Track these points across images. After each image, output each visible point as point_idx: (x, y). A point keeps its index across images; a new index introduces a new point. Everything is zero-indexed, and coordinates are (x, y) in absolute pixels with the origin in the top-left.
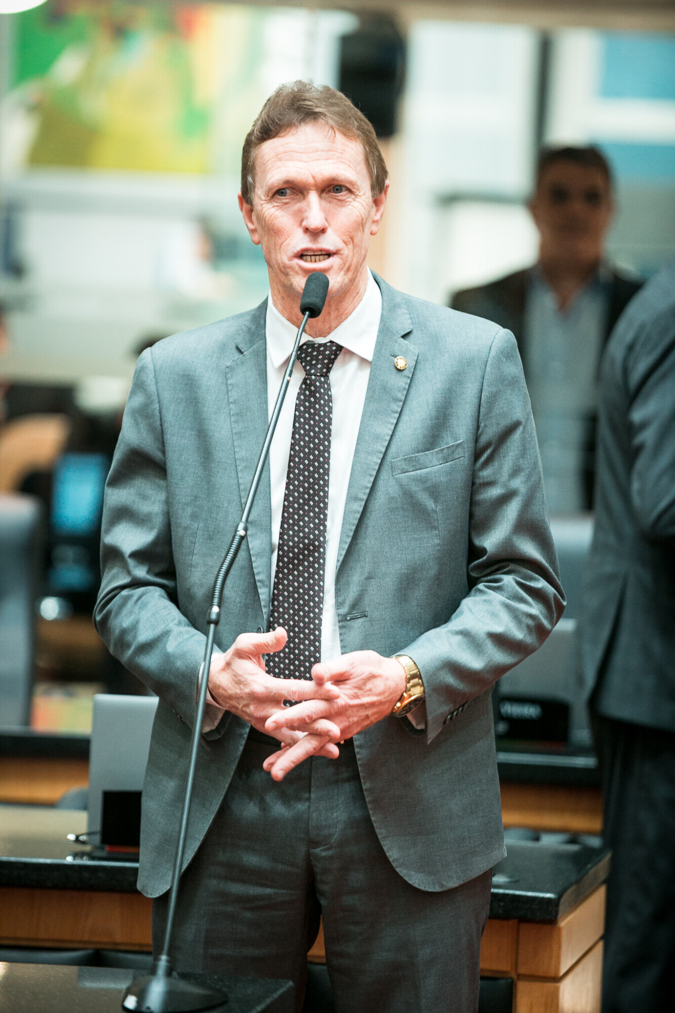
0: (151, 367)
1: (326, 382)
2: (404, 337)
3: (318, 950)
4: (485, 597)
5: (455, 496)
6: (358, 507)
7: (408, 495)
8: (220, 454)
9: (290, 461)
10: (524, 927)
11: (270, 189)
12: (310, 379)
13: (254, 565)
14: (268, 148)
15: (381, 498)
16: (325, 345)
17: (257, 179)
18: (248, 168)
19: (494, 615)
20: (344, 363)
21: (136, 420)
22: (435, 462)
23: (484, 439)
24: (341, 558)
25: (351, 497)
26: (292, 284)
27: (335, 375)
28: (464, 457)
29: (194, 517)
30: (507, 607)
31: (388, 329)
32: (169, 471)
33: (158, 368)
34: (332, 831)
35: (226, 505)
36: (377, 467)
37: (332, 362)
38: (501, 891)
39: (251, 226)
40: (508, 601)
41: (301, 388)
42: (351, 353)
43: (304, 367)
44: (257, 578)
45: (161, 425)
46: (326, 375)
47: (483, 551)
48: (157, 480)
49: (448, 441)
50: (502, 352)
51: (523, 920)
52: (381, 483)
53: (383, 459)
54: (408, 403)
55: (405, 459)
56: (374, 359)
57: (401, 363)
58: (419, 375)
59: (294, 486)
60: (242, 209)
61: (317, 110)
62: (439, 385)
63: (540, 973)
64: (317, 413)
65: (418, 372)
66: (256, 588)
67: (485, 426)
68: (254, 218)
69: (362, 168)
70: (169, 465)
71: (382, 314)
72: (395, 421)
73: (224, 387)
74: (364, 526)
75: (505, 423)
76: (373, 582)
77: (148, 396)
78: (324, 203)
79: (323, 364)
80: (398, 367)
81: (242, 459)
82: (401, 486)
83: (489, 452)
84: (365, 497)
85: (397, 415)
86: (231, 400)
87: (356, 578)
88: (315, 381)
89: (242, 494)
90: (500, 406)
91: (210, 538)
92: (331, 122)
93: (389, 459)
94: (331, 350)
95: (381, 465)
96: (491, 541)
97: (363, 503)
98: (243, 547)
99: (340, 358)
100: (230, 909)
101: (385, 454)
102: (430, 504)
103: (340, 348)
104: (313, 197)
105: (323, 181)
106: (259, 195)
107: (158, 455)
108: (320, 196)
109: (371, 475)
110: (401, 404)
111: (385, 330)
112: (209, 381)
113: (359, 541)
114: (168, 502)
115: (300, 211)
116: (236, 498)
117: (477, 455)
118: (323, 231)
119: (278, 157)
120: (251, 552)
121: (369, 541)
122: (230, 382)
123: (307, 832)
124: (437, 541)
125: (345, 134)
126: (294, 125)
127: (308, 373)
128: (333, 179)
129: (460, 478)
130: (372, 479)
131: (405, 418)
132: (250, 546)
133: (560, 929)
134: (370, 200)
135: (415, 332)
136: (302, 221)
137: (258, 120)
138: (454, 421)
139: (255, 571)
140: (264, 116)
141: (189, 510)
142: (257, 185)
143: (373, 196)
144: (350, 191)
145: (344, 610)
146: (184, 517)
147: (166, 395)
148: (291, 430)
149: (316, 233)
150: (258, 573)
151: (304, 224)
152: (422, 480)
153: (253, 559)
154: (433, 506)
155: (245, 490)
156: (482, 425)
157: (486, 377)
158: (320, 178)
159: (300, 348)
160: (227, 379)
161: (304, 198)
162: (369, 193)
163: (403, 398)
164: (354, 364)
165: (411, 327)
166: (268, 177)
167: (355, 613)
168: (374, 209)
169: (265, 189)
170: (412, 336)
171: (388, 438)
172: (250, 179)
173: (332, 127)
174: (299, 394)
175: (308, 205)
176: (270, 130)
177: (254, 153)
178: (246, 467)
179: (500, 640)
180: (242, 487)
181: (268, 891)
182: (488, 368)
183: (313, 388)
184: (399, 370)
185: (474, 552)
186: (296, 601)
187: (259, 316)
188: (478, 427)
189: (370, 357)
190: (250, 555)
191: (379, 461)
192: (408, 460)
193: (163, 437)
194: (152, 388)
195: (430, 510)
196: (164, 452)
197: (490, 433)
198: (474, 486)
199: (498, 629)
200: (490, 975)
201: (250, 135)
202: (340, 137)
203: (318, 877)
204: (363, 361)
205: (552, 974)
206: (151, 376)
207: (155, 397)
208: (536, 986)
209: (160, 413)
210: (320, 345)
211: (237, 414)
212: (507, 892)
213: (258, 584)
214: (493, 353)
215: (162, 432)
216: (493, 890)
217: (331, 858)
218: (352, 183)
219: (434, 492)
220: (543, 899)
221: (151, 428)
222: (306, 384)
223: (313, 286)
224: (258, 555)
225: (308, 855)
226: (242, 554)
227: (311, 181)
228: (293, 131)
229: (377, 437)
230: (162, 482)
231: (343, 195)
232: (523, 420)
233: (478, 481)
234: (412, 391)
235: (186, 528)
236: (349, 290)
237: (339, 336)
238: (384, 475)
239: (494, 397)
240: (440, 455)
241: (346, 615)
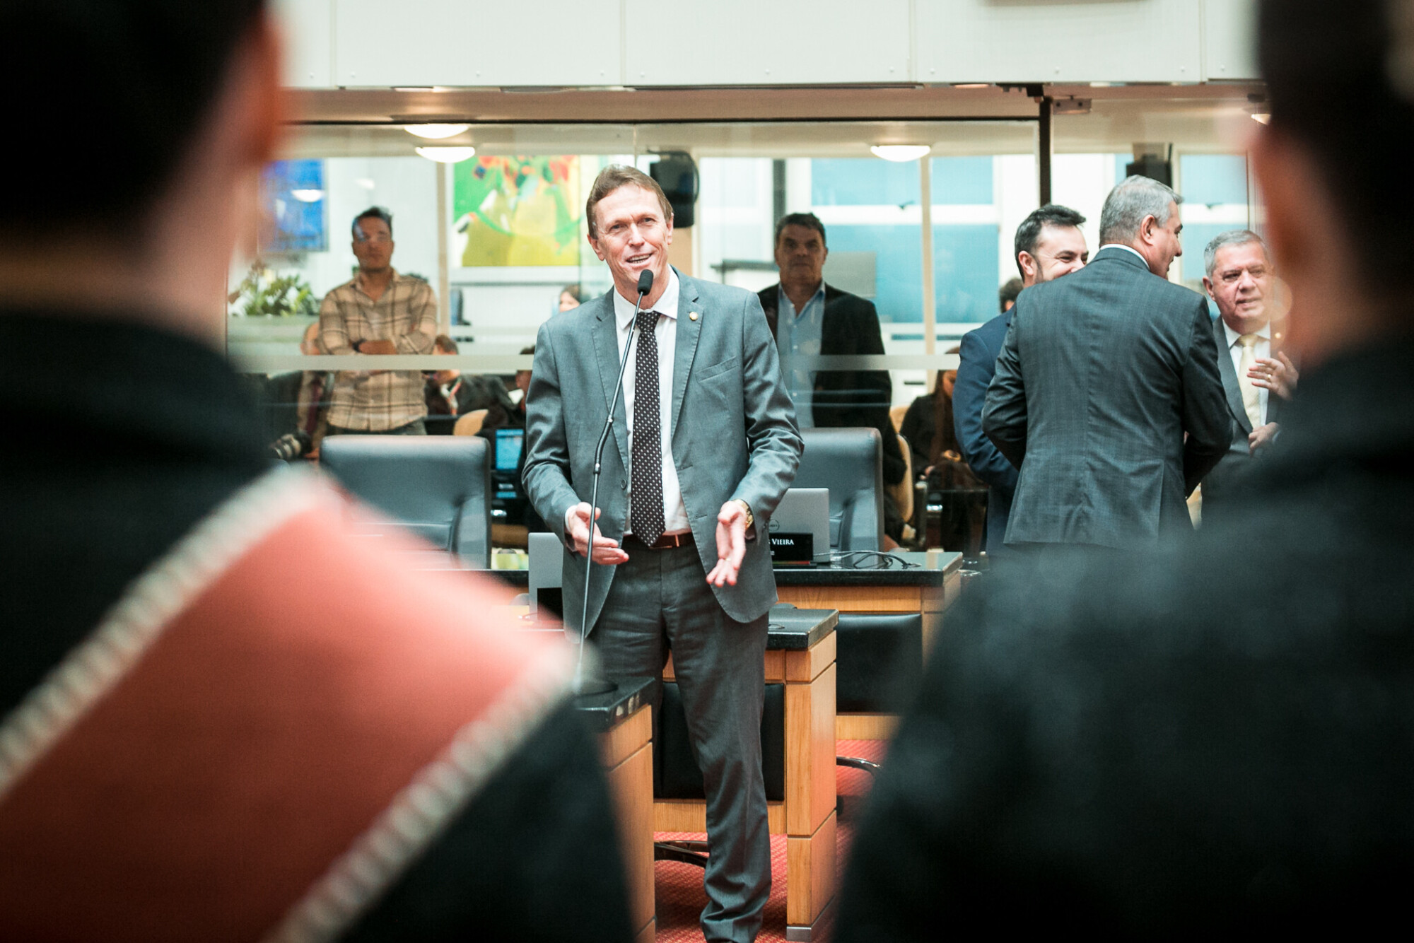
0: (547, 332)
1: (653, 335)
2: (694, 301)
3: (668, 673)
4: (764, 454)
5: (735, 389)
6: (679, 403)
7: (707, 392)
8: (593, 380)
9: (636, 382)
10: (788, 653)
11: (607, 227)
12: (644, 334)
13: (618, 443)
14: (603, 203)
15: (692, 395)
16: (650, 314)
17: (598, 222)
18: (591, 217)
19: (773, 463)
20: (663, 322)
21: (540, 364)
22: (721, 371)
23: (747, 354)
24: (673, 434)
25: (675, 398)
26: (628, 278)
27: (657, 330)
28: (737, 365)
29: (578, 417)
30: (779, 456)
31: (684, 298)
32: (562, 392)
33: (551, 331)
34: (675, 597)
35: (598, 409)
36: (687, 378)
37: (655, 323)
38: (774, 633)
39: (598, 251)
40: (778, 453)
41: (639, 340)
42: (665, 316)
43: (640, 328)
44: (620, 451)
45: (556, 365)
46: (653, 331)
47: (754, 421)
48: (556, 397)
49: (727, 358)
50: (753, 303)
51: (789, 649)
52: (690, 387)
53: (690, 373)
54: (701, 338)
55: (703, 372)
56: (678, 317)
57: (694, 316)
58: (705, 322)
59: (639, 397)
60: (590, 242)
61: (628, 177)
62: (718, 326)
63: (800, 679)
64: (649, 353)
65: (705, 320)
66: (619, 457)
67: (748, 347)
68: (599, 246)
69: (658, 206)
70: (561, 387)
71: (680, 290)
72: (694, 350)
73: (591, 341)
74: (683, 414)
75: (759, 344)
76: (693, 445)
77: (547, 349)
78: (640, 229)
79: (650, 324)
80: (693, 319)
81: (606, 382)
82: (703, 387)
83: (750, 362)
84: (682, 396)
85: (695, 347)
86: (597, 348)
87: (684, 443)
88: (647, 335)
89: (608, 402)
90: (755, 334)
91: (589, 429)
92: (637, 182)
93: (694, 373)
94: (654, 316)
95: (689, 377)
96: (757, 415)
97: (682, 400)
98: (610, 433)
99: (660, 319)
100: (617, 646)
101: (691, 369)
102: (722, 396)
103: (659, 314)
104: (633, 226)
105: (639, 217)
106: (601, 232)
107: (554, 383)
108: (637, 226)
109: (684, 383)
110: (697, 340)
111: (682, 299)
112: (583, 340)
113: (682, 423)
114: (562, 410)
115: (627, 236)
116: (604, 405)
117: (744, 363)
118: (643, 244)
119: (610, 208)
120: (616, 436)
121: (689, 422)
122: (595, 337)
123: (660, 598)
124: (728, 416)
125: (646, 189)
126: (616, 188)
127: (642, 331)
128: (644, 215)
129: (737, 378)
130: (685, 386)
131: (701, 347)
132: (615, 433)
133: (810, 653)
134: (665, 224)
135: (700, 297)
136: (628, 240)
137: (593, 190)
138: (729, 346)
139: (619, 447)
140: (597, 186)
141: (574, 414)
142: (599, 226)
143: (666, 222)
144: (654, 220)
145: (679, 464)
146: (571, 418)
147: (558, 348)
148: (635, 364)
149: (636, 247)
150: (621, 448)
151: (630, 242)
152: (714, 382)
153: (617, 440)
154: (723, 396)
155: (609, 400)
156: (746, 346)
157: (745, 318)
158: (635, 216)
159: (638, 314)
160: (593, 336)
161: (628, 228)
162: (664, 221)
163: (697, 336)
164: (668, 321)
165: (698, 295)
166: (605, 219)
167: (685, 464)
168: (668, 230)
169: (605, 227)
170: (699, 300)
171: (692, 360)
172: (594, 224)
173: (638, 185)
174: (638, 343)
175: (631, 231)
176: (602, 193)
177: (594, 208)
178: (608, 387)
179: (782, 475)
180: (607, 399)
181: (639, 634)
182: (746, 313)
183: (646, 339)
184: (694, 321)
185: (748, 422)
186: (646, 464)
187: (609, 298)
188: (743, 348)
189: (675, 317)
190: (615, 438)
191: (688, 374)
192: (705, 372)
193: (557, 372)
194: (548, 343)
195: (721, 398)
196: (558, 380)
197: (750, 351)
198: (745, 382)
199: (778, 470)
200: (770, 682)
201: (590, 199)
202: (643, 190)
203: (668, 625)
204: (672, 319)
205: (806, 679)
206: (548, 337)
207: (551, 350)
208: (797, 687)
209: (555, 358)
210: (648, 314)
211: (601, 356)
212: (778, 633)
213: (621, 455)
214: (747, 305)
215: (556, 370)
216: (769, 633)
217: (674, 613)
218: (654, 216)
219: (723, 389)
220: (800, 635)
221: (550, 368)
222: (642, 337)
223: (644, 277)
224: (620, 438)
225: (661, 612)
226: (609, 438)
227: (631, 218)
228: (615, 191)
229: (685, 361)
230: (558, 398)
231: (649, 223)
232: (768, 342)
233: (746, 379)
234: (703, 330)
235: (574, 425)
236: (661, 279)
237: (658, 307)
238: (693, 383)
239: (751, 329)
240: (723, 367)
241: (680, 466)
